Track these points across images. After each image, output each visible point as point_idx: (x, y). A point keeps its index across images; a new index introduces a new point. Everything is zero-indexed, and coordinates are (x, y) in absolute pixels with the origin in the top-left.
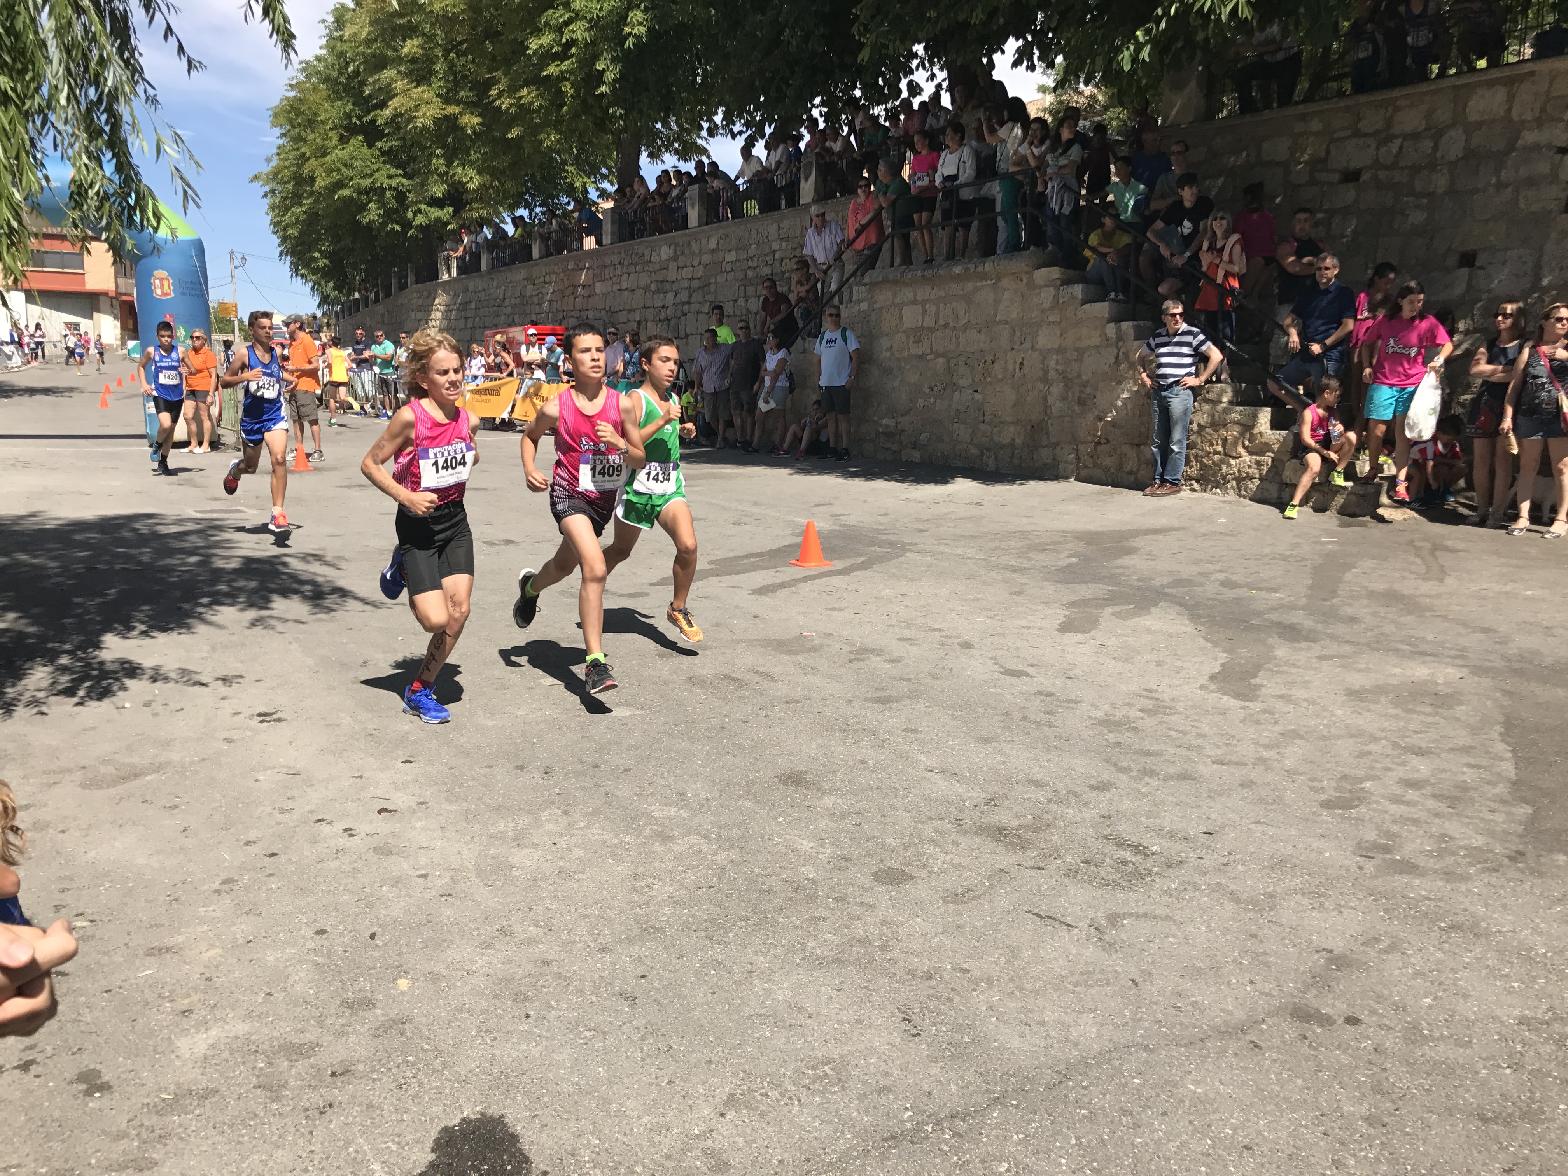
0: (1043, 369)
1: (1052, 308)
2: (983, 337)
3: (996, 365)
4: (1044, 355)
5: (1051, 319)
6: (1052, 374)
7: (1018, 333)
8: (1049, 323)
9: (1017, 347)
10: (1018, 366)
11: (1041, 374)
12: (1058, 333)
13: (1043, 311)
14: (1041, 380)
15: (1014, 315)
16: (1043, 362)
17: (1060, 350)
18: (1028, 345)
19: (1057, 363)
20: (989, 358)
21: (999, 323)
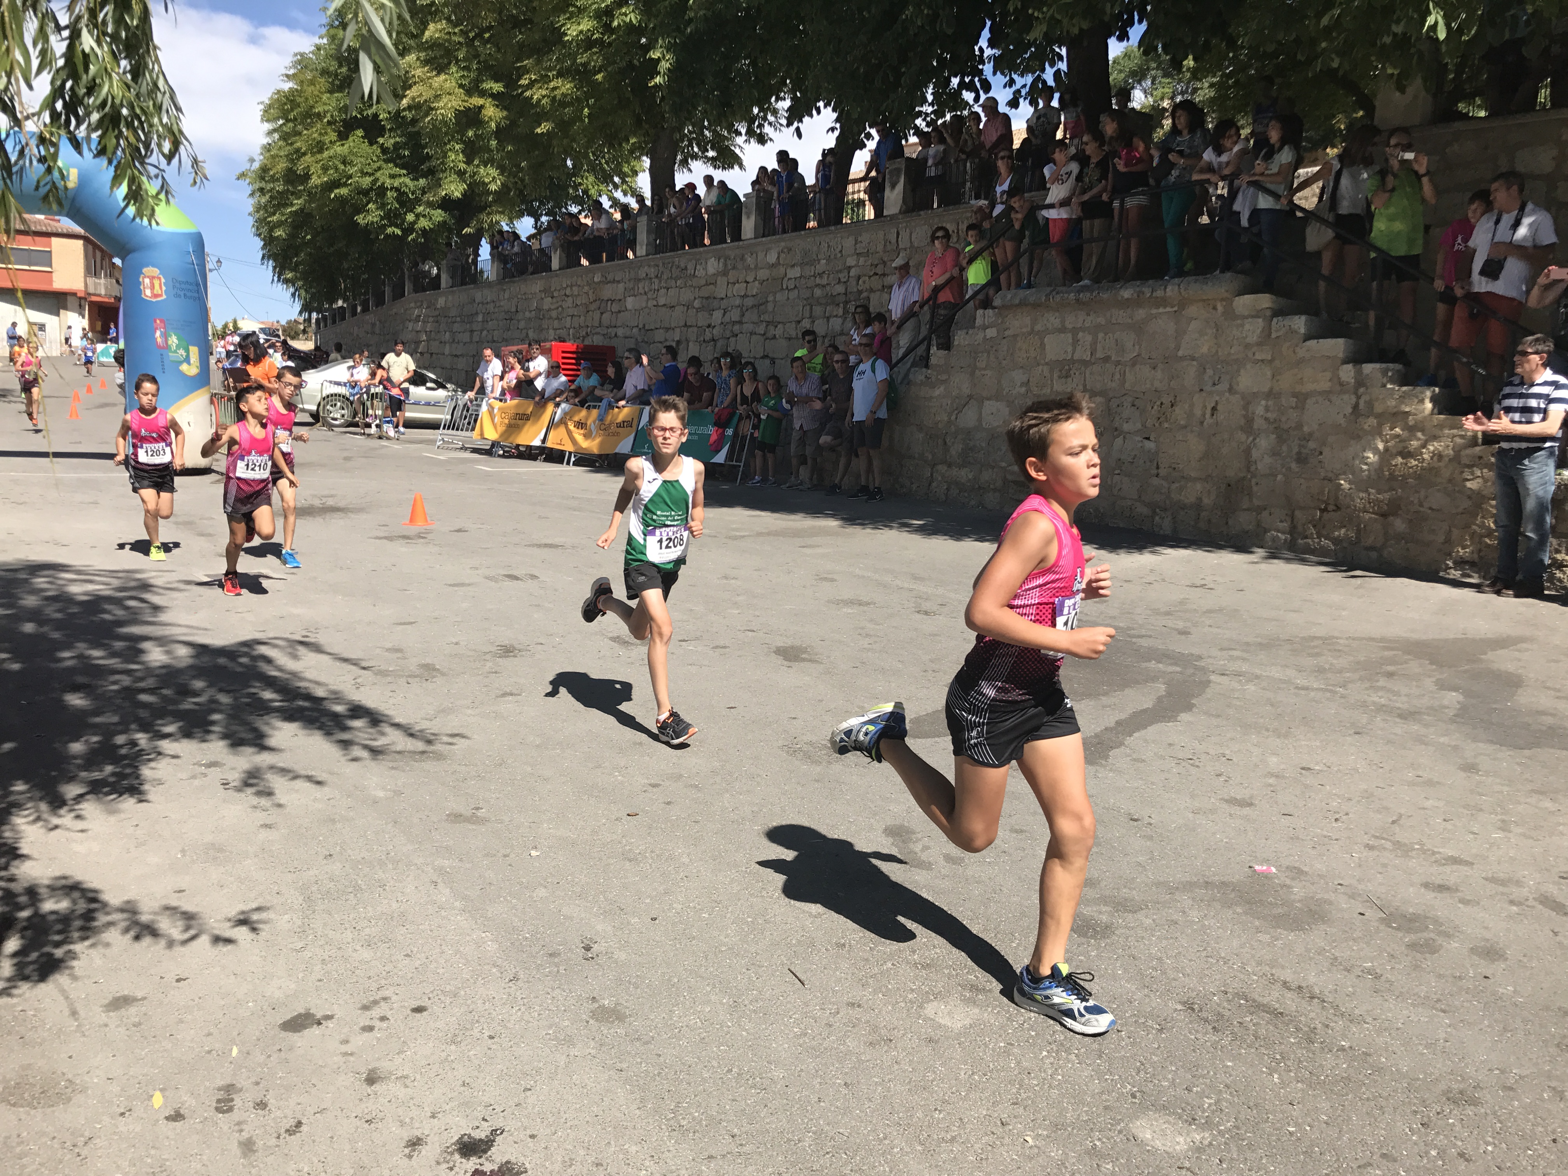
0: (1244, 416)
1: (1259, 344)
2: (1159, 374)
3: (1177, 409)
4: (1248, 400)
5: (1258, 356)
6: (1259, 423)
7: (1210, 372)
8: (1257, 362)
9: (1208, 388)
10: (1208, 412)
11: (1242, 422)
12: (1269, 374)
13: (1247, 346)
14: (1242, 429)
15: (1205, 349)
16: (1245, 407)
17: (1270, 394)
18: (1224, 386)
19: (1267, 409)
20: (1166, 400)
21: (1182, 358)
